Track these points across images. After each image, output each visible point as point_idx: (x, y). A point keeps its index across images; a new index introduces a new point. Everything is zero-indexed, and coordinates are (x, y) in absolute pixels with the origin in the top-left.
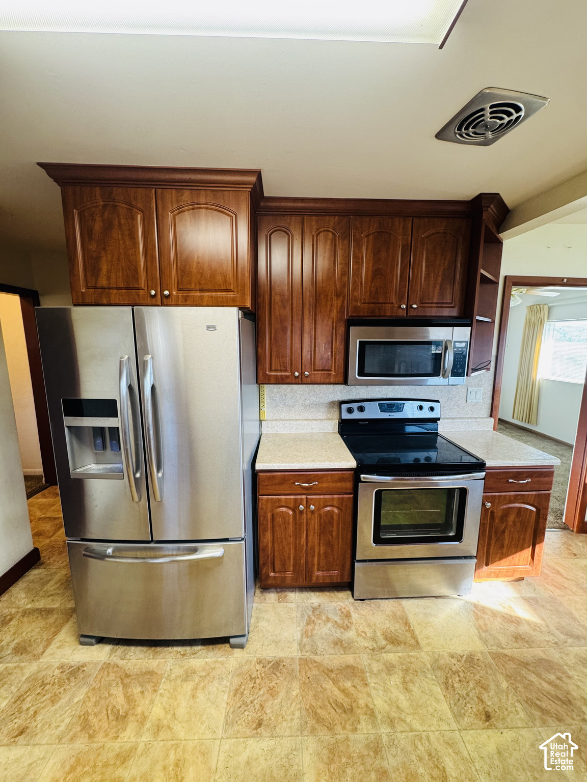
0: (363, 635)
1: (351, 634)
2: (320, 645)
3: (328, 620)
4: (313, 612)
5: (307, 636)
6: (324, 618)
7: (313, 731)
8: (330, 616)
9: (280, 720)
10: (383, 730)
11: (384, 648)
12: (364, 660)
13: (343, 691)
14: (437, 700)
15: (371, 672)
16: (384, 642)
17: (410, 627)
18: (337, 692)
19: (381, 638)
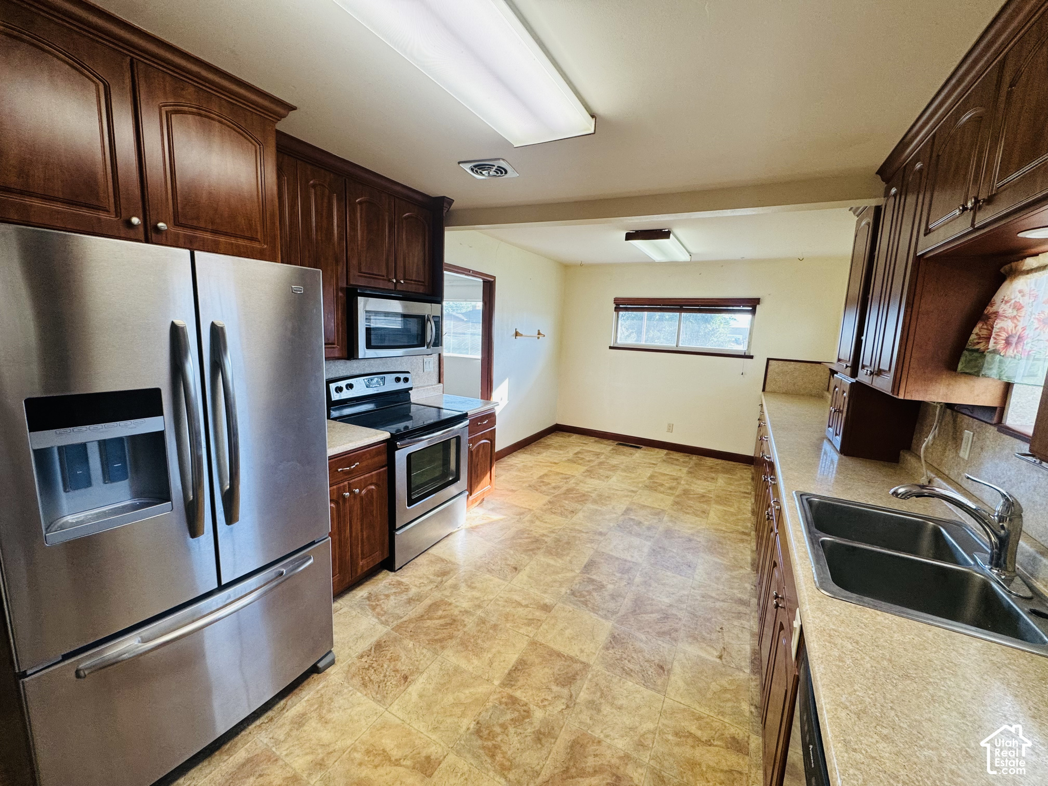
0: (423, 585)
1: (413, 591)
2: (398, 612)
3: (387, 596)
4: (369, 600)
5: (382, 615)
6: (382, 597)
7: (443, 648)
8: (387, 593)
9: (417, 663)
10: (478, 613)
11: (442, 581)
12: (437, 595)
13: (440, 618)
14: (491, 580)
15: (447, 596)
16: (440, 579)
17: (446, 561)
18: (437, 622)
19: (435, 577)
